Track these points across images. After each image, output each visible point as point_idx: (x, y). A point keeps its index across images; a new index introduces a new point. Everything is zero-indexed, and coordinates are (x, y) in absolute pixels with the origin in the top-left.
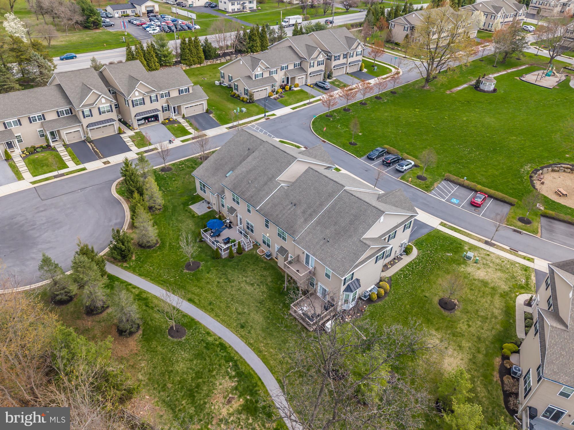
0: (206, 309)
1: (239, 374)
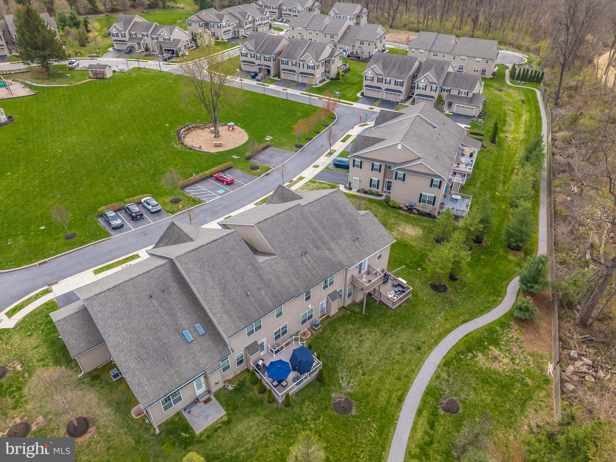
1: (469, 350)
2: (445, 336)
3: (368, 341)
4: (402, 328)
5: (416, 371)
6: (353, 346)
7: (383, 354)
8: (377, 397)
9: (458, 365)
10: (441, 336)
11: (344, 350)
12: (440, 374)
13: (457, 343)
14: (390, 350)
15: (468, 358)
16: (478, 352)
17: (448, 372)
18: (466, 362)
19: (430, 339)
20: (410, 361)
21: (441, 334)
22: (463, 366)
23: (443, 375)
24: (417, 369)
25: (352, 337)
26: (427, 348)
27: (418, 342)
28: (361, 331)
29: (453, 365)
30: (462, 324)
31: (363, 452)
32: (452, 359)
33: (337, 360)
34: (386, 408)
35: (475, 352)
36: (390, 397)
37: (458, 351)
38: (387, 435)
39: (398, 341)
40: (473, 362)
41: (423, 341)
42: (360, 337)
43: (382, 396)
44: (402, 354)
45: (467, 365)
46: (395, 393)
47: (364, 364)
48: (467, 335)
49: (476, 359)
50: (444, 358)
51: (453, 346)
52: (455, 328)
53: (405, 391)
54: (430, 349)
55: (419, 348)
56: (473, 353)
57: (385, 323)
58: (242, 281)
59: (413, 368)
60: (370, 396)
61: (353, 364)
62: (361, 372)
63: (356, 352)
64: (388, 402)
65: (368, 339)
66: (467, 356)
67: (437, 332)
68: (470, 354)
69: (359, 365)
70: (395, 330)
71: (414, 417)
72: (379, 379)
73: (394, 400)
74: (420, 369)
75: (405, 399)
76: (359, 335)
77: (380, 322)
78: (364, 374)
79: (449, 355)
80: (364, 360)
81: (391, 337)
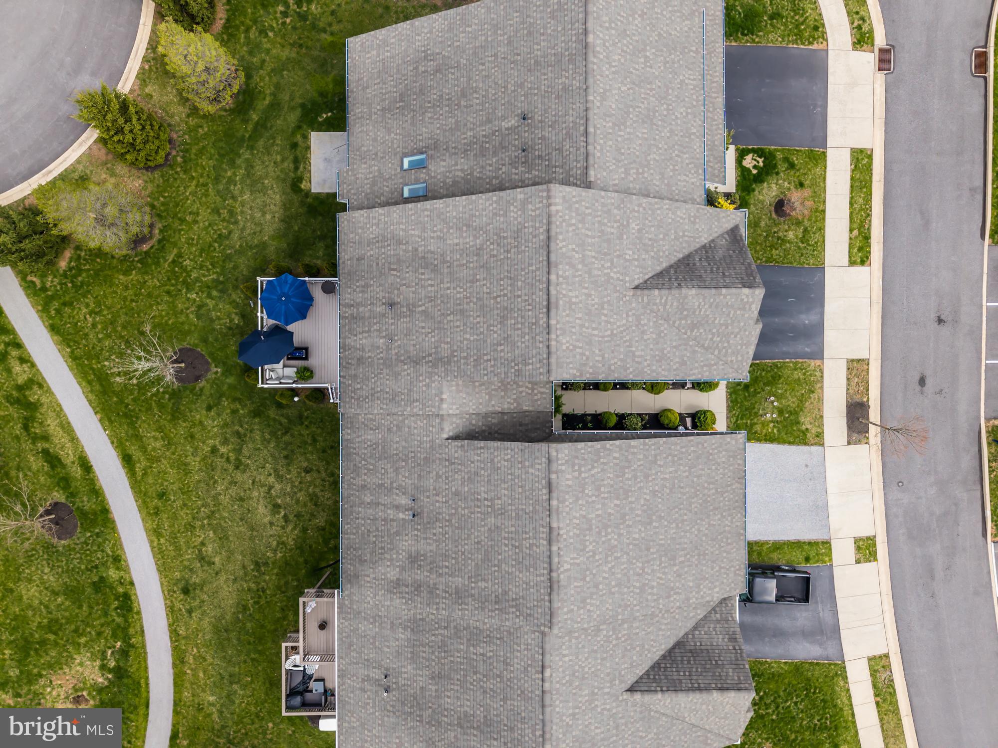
0: (144, 502)
1: (120, 673)
2: (174, 665)
3: (266, 520)
4: (245, 608)
5: (154, 538)
6: (278, 486)
7: (224, 519)
8: (160, 429)
9: (110, 619)
10: (179, 659)
11: (283, 462)
12: (118, 569)
13: (146, 668)
14: (223, 538)
15: (109, 652)
16: (106, 683)
17: (111, 588)
18: (106, 639)
19: (187, 630)
20: (178, 549)
21: (183, 662)
22: (102, 625)
23: (113, 574)
24: (155, 544)
25: (298, 501)
26: (178, 605)
27: (197, 603)
28: (294, 528)
29: (116, 609)
31: (94, 325)
32: (126, 621)
33: (273, 434)
34: (132, 425)
35: (110, 676)
36: (143, 448)
37: (132, 653)
38: (89, 383)
39: (227, 571)
40: (99, 651)
41: (193, 615)
42: (285, 516)
43: (156, 439)
44: (200, 551)
45: (99, 634)
46: (144, 463)
47: (231, 468)
48: (148, 705)
49: (98, 663)
50: (139, 613)
51: (146, 653)
52: (175, 703)
53: (136, 484)
54: (171, 609)
55: (186, 591)
56: (110, 671)
57: (279, 588)
58: (425, 312)
59: (162, 541)
60: (169, 421)
61: (245, 451)
62: (223, 450)
63: (262, 478)
64: (137, 437)
65: (271, 524)
66: (113, 653)
67: (191, 661)
68: (112, 664)
69: (237, 459)
70: (249, 590)
71: (86, 449)
72: (186, 464)
73: (133, 450)
74: (152, 548)
75: (124, 467)
76: (291, 517)
77: (287, 583)
78: (214, 450)
79: (138, 628)
80: (239, 477)
81: (244, 567)
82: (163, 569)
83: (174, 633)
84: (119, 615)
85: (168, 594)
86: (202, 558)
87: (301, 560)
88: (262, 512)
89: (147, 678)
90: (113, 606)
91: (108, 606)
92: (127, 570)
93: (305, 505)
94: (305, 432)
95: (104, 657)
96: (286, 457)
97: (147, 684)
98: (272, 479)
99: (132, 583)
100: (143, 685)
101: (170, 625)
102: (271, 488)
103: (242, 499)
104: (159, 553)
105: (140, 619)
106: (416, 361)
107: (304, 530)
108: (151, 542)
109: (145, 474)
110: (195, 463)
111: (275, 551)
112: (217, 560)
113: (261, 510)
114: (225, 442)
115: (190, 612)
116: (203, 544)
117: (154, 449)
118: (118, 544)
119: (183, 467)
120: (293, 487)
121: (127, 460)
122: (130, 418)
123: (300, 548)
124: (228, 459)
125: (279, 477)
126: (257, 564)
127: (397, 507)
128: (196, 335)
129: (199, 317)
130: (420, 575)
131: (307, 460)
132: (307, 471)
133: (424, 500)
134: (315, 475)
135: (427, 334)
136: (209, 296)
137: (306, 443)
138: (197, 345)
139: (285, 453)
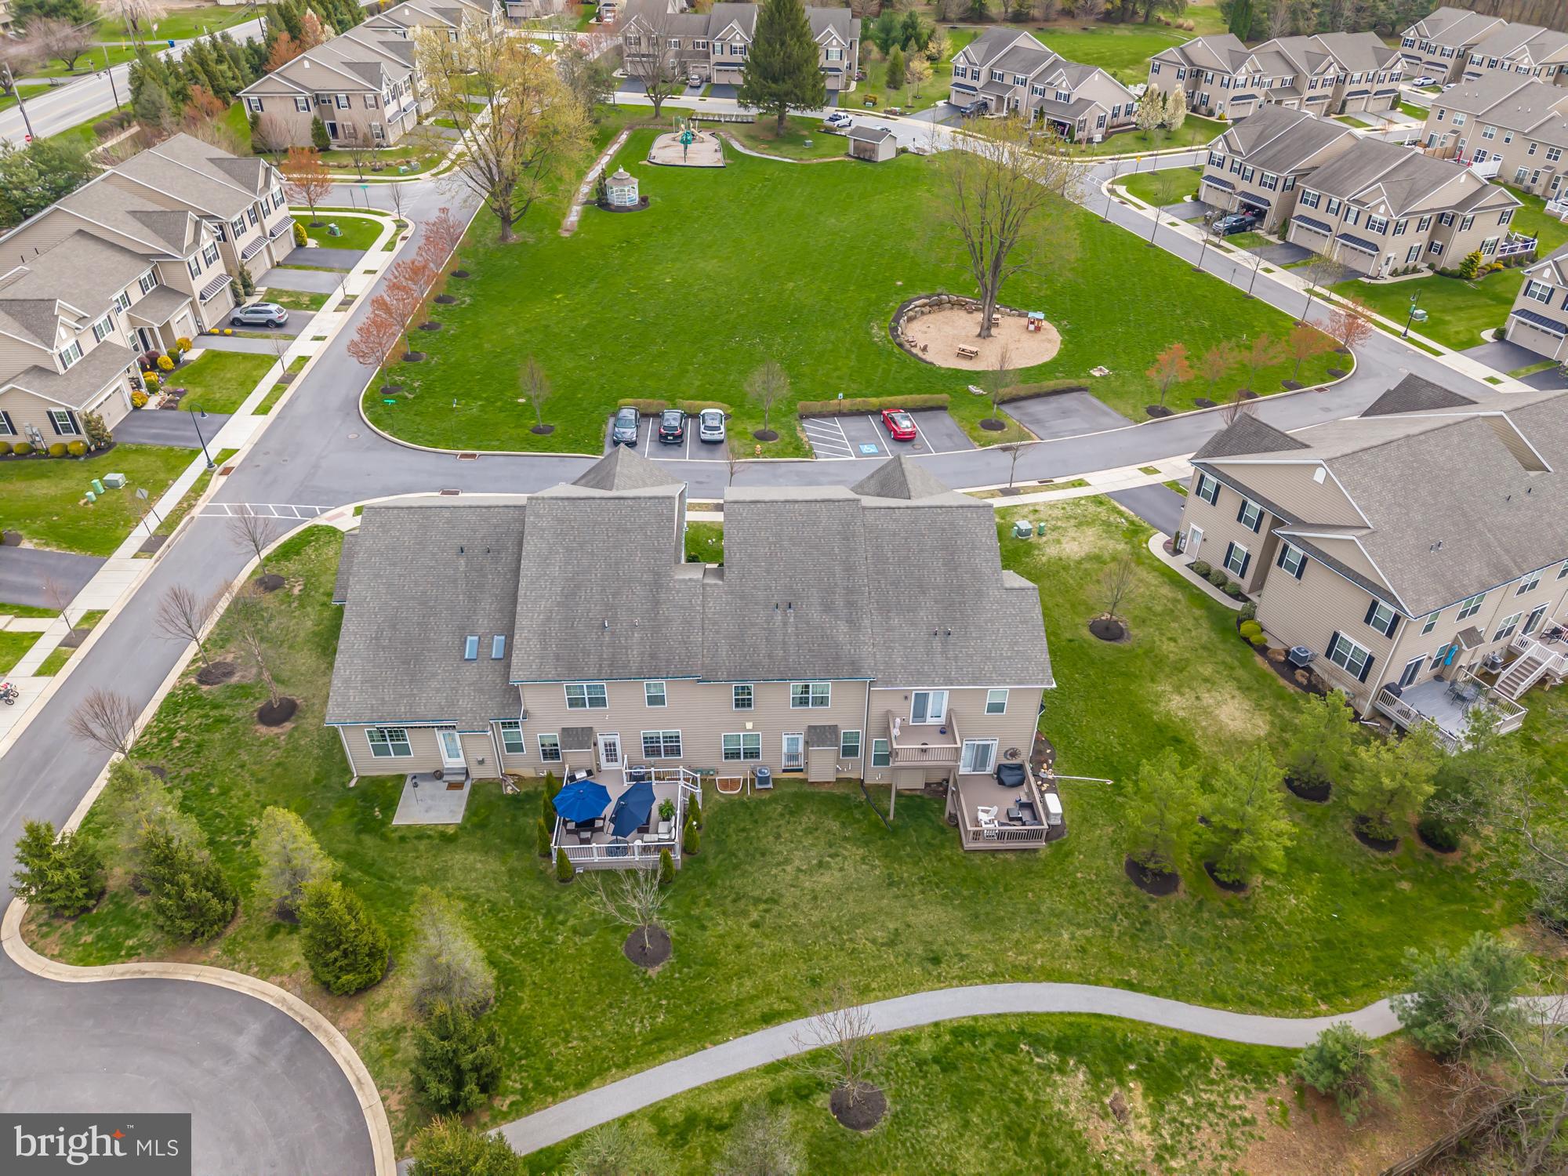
0: (825, 1003)
1: (1063, 1046)
2: (1036, 980)
3: (838, 874)
4: (945, 897)
5: (873, 995)
6: (797, 863)
7: (839, 918)
8: (728, 979)
9: (990, 1055)
10: (1024, 973)
11: (768, 858)
12: (918, 1039)
13: (1048, 1014)
14: (865, 919)
15: (1037, 1060)
16: (1083, 1068)
17: (946, 1050)
18: (1020, 1063)
19: (985, 961)
20: (883, 968)
21: (1028, 969)
22: (1001, 1066)
23: (926, 1047)
24: (880, 994)
25: (813, 845)
26: (955, 971)
27: (949, 949)
28: (845, 848)
29: (975, 1046)
30: (1116, 986)
31: (584, 1039)
32: (989, 1034)
33: (736, 867)
34: (721, 1010)
35: (1072, 1063)
36: (752, 999)
37: (1030, 1030)
38: (661, 1051)
39: (904, 915)
40: (1040, 1075)
41: (964, 952)
42: (830, 856)
43: (741, 985)
44: (883, 945)
45: (1015, 1072)
46: (772, 999)
47: (777, 908)
48: (1099, 1016)
49: (1057, 1077)
50: (975, 1018)
51: (1029, 1014)
52: (1088, 982)
53: (801, 1011)
54: (963, 980)
55: (936, 961)
56: (1063, 1061)
57: (916, 864)
58: (614, 595)
59: (874, 985)
60: (718, 968)
61: (757, 893)
62: (755, 916)
63: (788, 878)
64: (738, 1003)
65: (841, 869)
66: (1038, 1056)
67: (1025, 958)
68: (1053, 1057)
69: (766, 902)
70: (923, 892)
71: (755, 1065)
72: (774, 954)
73: (754, 1010)
74: (885, 998)
75: (779, 1024)
76: (832, 851)
77: (908, 855)
78: (755, 925)
79: (995, 1021)
80: (788, 900)
81: (897, 897)
82: (912, 986)
83: (994, 977)
84: (983, 1044)
85: (942, 982)
86: (891, 943)
87: (880, 843)
88: (828, 879)
89: (1062, 1013)
90: (972, 1049)
91: (972, 1054)
92: (919, 1029)
93: (817, 838)
94: (734, 838)
95: (1046, 1068)
96: (763, 855)
97: (1070, 1014)
98: (789, 868)
99: (936, 1024)
100: (1073, 1019)
101: (984, 983)
102: (799, 870)
103: (815, 898)
104: (890, 990)
105: (984, 1018)
106: (656, 603)
107: (846, 839)
108: (877, 999)
109: (787, 999)
110: (771, 946)
111: (873, 867)
112: (891, 926)
113: (826, 879)
114: (745, 913)
115: (962, 957)
116: (874, 942)
117: (754, 987)
118: (886, 1037)
119: (776, 959)
120: (797, 849)
121: (769, 1019)
122: (712, 1011)
123: (867, 844)
124: (766, 911)
125: (787, 861)
126: (890, 885)
127: (785, 624)
128: (610, 937)
129: (587, 934)
130: (840, 602)
131: (766, 836)
132: (778, 836)
133: (776, 599)
134: (783, 829)
135: (633, 593)
136: (563, 923)
137: (746, 839)
138: (624, 937)
139: (758, 856)
